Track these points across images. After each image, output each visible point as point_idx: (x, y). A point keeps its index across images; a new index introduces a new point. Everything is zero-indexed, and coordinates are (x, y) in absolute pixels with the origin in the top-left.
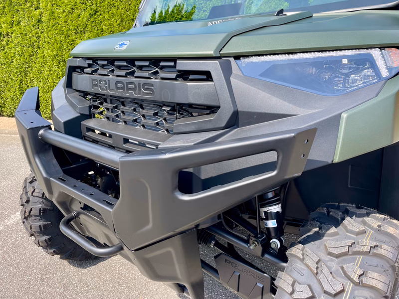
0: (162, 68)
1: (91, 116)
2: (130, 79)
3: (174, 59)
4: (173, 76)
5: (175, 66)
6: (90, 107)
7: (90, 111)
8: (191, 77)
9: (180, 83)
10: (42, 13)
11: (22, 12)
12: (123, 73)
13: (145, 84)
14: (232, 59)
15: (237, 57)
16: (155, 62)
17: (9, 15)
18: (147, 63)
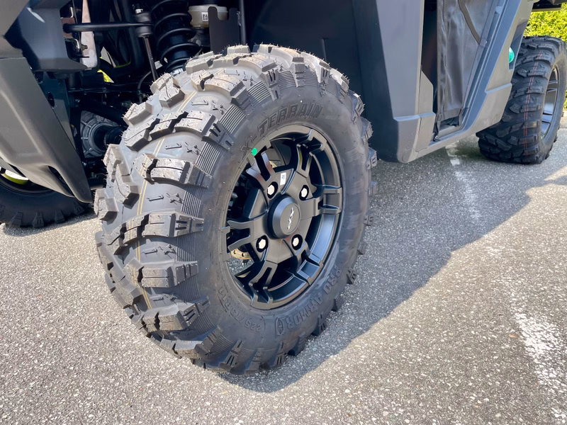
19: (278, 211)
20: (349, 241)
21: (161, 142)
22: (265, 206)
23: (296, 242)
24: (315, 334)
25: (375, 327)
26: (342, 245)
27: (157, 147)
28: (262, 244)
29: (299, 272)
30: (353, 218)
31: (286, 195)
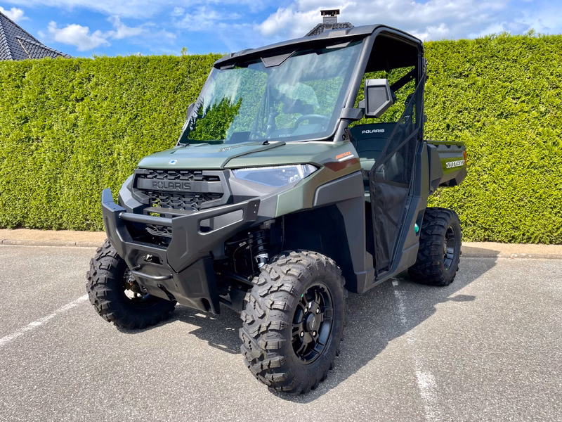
0: (195, 174)
1: (150, 205)
2: (177, 181)
3: (201, 170)
4: (201, 178)
5: (201, 174)
6: (150, 199)
7: (150, 202)
8: (210, 179)
9: (204, 182)
10: (78, 117)
11: (54, 116)
12: (173, 177)
13: (185, 183)
14: (230, 170)
15: (233, 169)
16: (191, 171)
17: (41, 119)
18: (187, 172)
19: (308, 320)
20: (337, 334)
21: (273, 294)
22: (303, 317)
23: (314, 334)
24: (322, 380)
25: (350, 377)
26: (333, 336)
27: (272, 296)
28: (302, 334)
29: (315, 349)
30: (338, 322)
31: (311, 313)
